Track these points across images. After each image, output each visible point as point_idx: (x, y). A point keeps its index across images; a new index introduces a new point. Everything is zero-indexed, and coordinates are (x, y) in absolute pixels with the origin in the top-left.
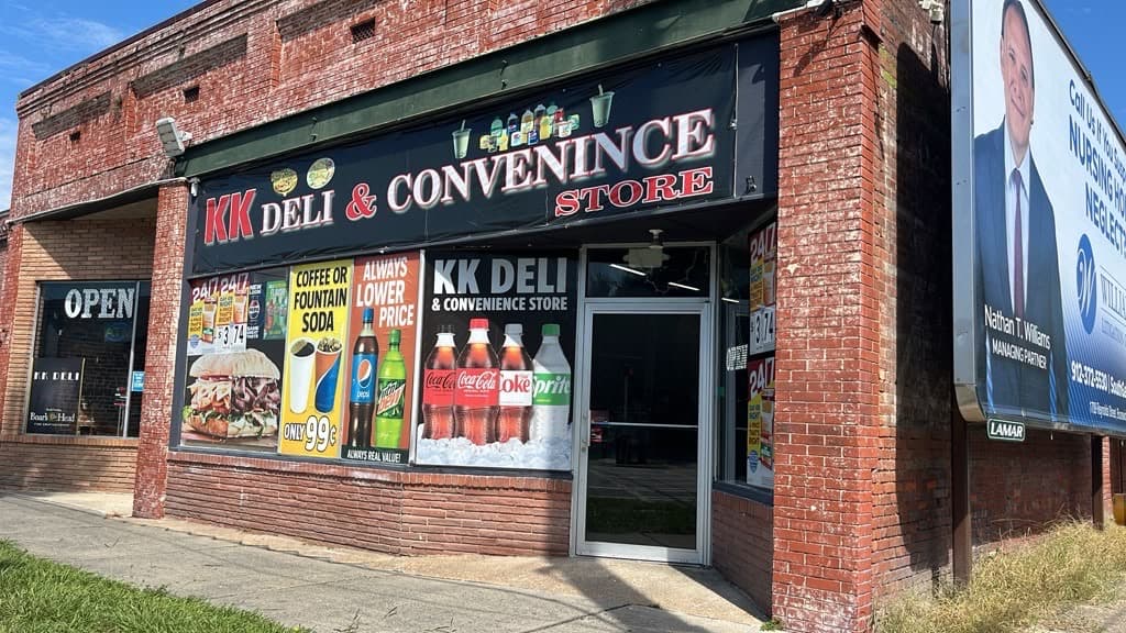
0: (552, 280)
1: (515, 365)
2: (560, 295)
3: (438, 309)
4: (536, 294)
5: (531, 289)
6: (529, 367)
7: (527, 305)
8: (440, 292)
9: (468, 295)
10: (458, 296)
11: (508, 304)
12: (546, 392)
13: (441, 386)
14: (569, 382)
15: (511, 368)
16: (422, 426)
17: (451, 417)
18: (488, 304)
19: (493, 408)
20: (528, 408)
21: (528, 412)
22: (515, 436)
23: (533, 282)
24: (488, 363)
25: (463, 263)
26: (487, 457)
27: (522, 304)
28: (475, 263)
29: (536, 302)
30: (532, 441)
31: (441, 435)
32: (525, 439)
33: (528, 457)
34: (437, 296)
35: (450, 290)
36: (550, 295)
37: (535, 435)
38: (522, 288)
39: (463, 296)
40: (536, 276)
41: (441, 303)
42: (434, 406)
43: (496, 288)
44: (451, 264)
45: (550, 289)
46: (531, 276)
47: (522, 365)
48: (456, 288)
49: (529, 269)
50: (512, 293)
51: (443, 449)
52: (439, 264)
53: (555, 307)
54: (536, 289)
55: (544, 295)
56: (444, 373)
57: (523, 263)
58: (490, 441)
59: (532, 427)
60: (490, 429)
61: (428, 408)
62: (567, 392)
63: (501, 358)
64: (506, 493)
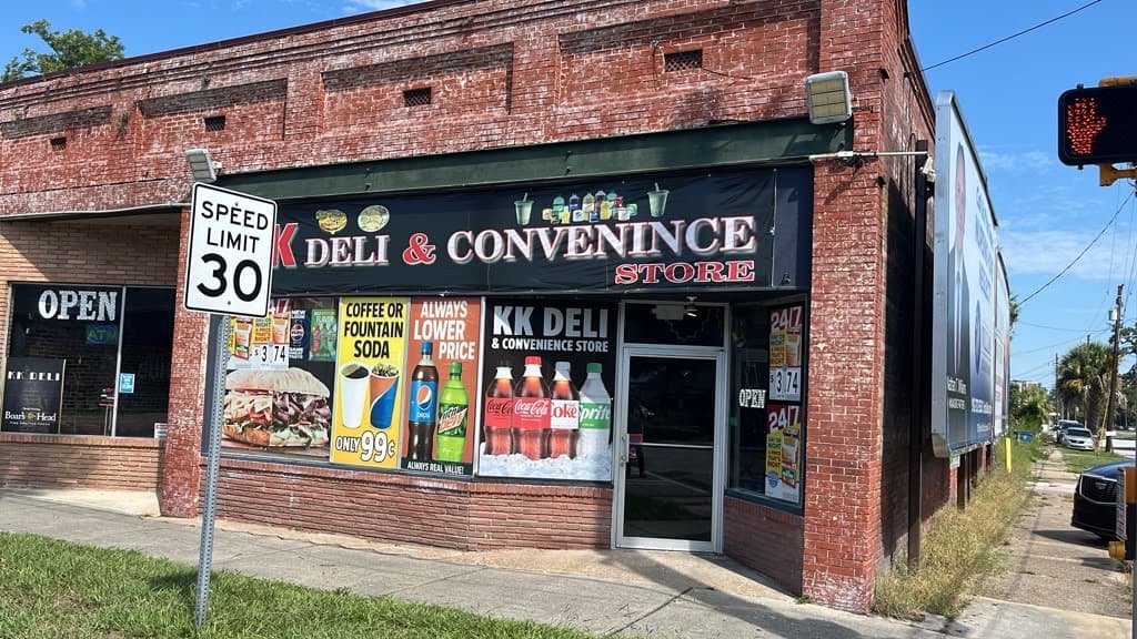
0: (595, 327)
1: (564, 395)
2: (602, 340)
3: (497, 346)
4: (582, 338)
5: (578, 334)
6: (576, 397)
7: (575, 347)
8: (499, 333)
9: (523, 336)
10: (515, 337)
11: (558, 345)
12: (591, 417)
13: (500, 411)
14: (609, 411)
15: (560, 398)
16: (484, 444)
17: (509, 437)
18: (540, 345)
19: (545, 430)
20: (574, 430)
21: (575, 435)
22: (564, 453)
23: (579, 328)
24: (541, 393)
25: (519, 310)
26: (542, 469)
27: (569, 345)
28: (530, 310)
29: (582, 344)
30: (578, 457)
31: (501, 451)
32: (573, 455)
33: (575, 470)
34: (496, 336)
35: (508, 331)
36: (594, 340)
37: (581, 453)
38: (570, 333)
39: (519, 337)
40: (582, 323)
41: (500, 342)
42: (494, 428)
43: (547, 332)
44: (508, 310)
45: (594, 334)
46: (577, 323)
47: (570, 396)
48: (513, 330)
49: (576, 317)
50: (561, 336)
51: (502, 463)
52: (498, 309)
53: (598, 349)
54: (582, 334)
55: (588, 339)
56: (504, 401)
57: (571, 312)
58: (543, 457)
59: (578, 446)
60: (543, 447)
61: (489, 429)
62: (608, 418)
63: (552, 389)
64: (559, 499)
